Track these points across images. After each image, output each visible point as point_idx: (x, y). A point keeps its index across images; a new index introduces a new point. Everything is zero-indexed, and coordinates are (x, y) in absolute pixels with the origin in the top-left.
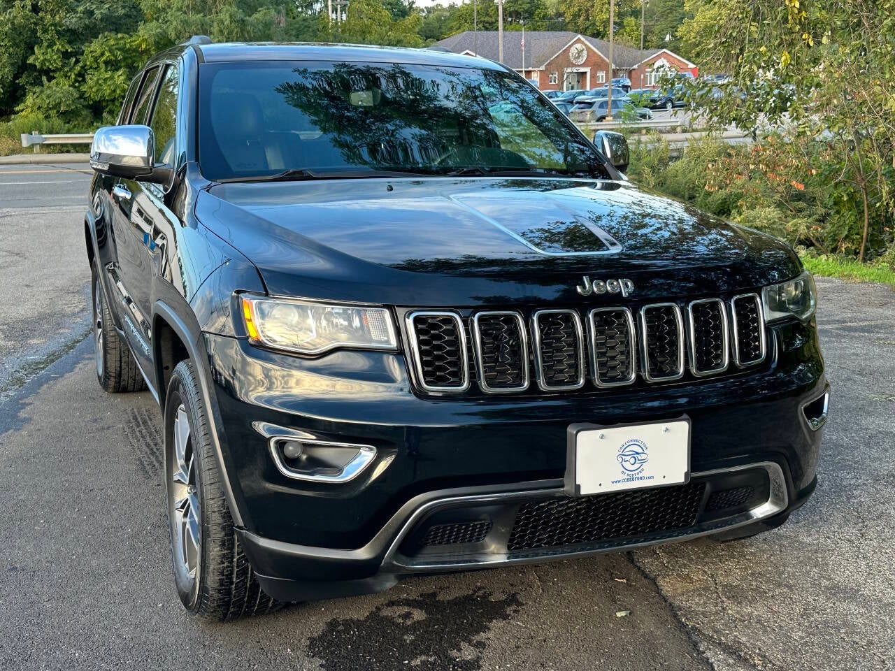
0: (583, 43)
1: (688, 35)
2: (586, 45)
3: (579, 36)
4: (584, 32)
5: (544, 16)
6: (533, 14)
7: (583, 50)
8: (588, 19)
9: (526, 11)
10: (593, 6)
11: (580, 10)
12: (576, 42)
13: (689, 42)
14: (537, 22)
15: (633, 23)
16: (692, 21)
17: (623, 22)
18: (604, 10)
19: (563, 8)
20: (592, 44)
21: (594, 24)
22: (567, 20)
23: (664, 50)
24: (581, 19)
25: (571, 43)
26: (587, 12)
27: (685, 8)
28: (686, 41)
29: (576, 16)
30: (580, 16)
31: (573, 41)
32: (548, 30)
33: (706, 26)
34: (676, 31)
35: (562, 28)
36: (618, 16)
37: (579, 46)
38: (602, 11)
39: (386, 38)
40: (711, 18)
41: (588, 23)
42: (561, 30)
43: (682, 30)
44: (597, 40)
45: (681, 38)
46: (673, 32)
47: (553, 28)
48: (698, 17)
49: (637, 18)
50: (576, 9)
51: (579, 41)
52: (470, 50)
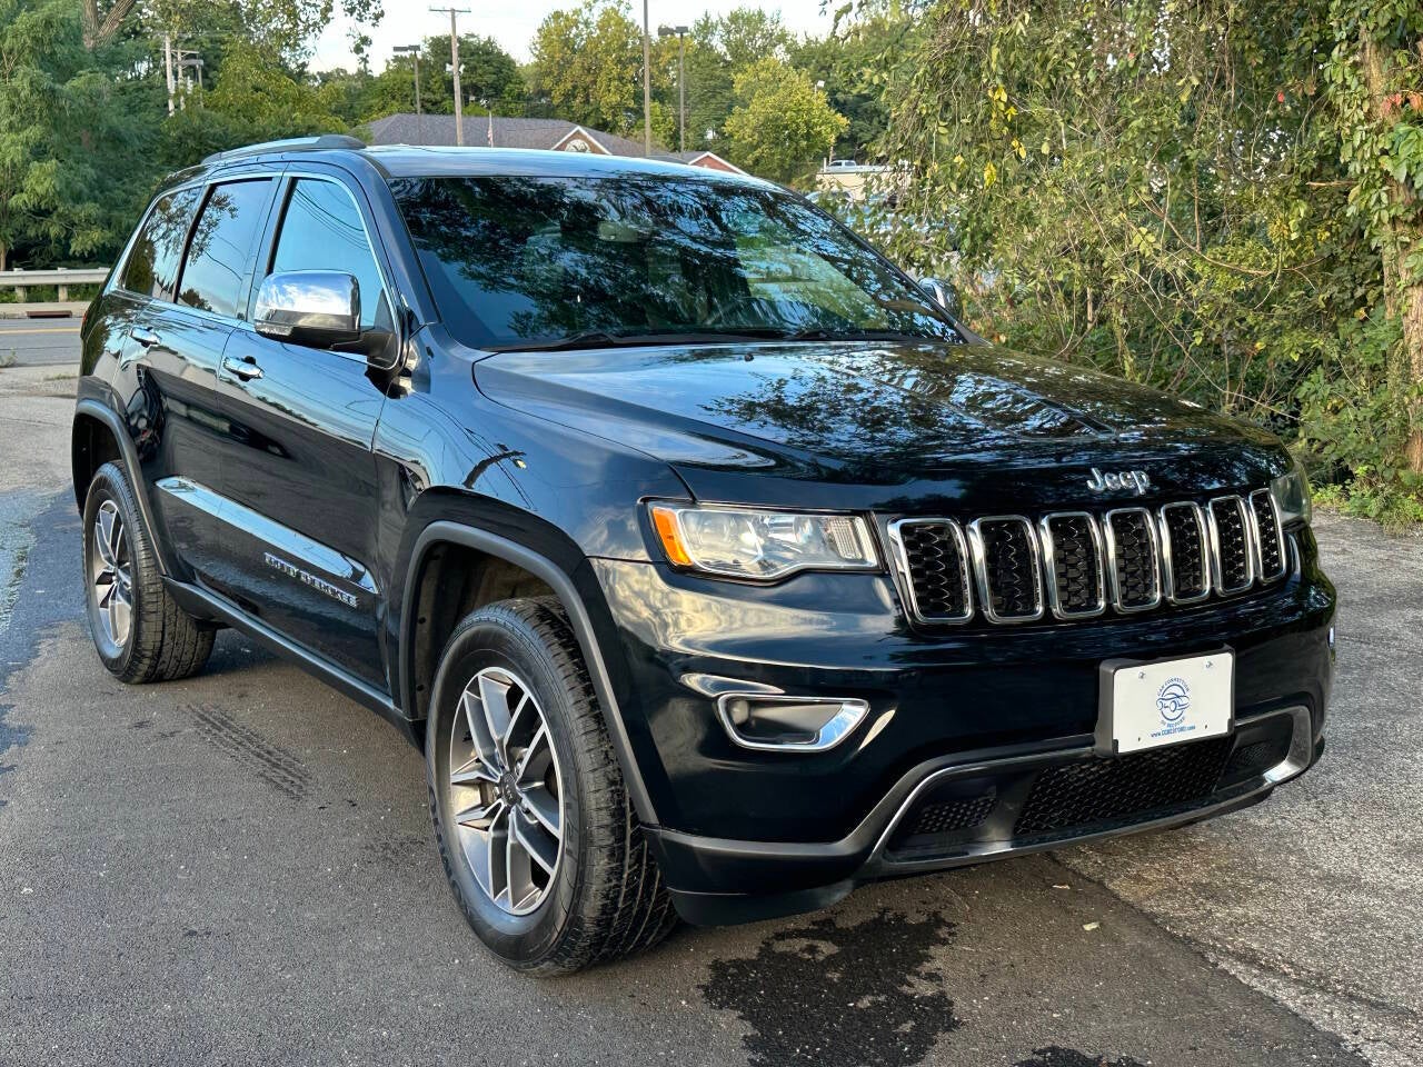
0: (584, 138)
1: (742, 132)
2: (589, 142)
3: (579, 128)
4: (582, 121)
5: (519, 95)
6: (501, 91)
7: (585, 149)
8: (587, 101)
9: (491, 86)
10: (595, 82)
11: (575, 87)
12: (572, 138)
13: (744, 142)
14: (509, 103)
15: (658, 111)
16: (746, 111)
17: (642, 109)
18: (613, 89)
19: (547, 83)
20: (598, 141)
21: (598, 110)
22: (556, 102)
23: (708, 153)
24: (578, 101)
25: (566, 138)
26: (585, 90)
27: (735, 91)
28: (739, 141)
29: (569, 96)
30: (575, 97)
31: (569, 135)
32: (527, 117)
33: (767, 120)
34: (723, 125)
35: (549, 113)
36: (633, 99)
37: (578, 144)
38: (609, 91)
39: (288, 123)
40: (773, 107)
41: (588, 108)
42: (547, 117)
43: (731, 124)
44: (604, 135)
45: (731, 136)
46: (718, 126)
47: (534, 113)
48: (755, 106)
49: (662, 102)
50: (569, 86)
51: (578, 135)
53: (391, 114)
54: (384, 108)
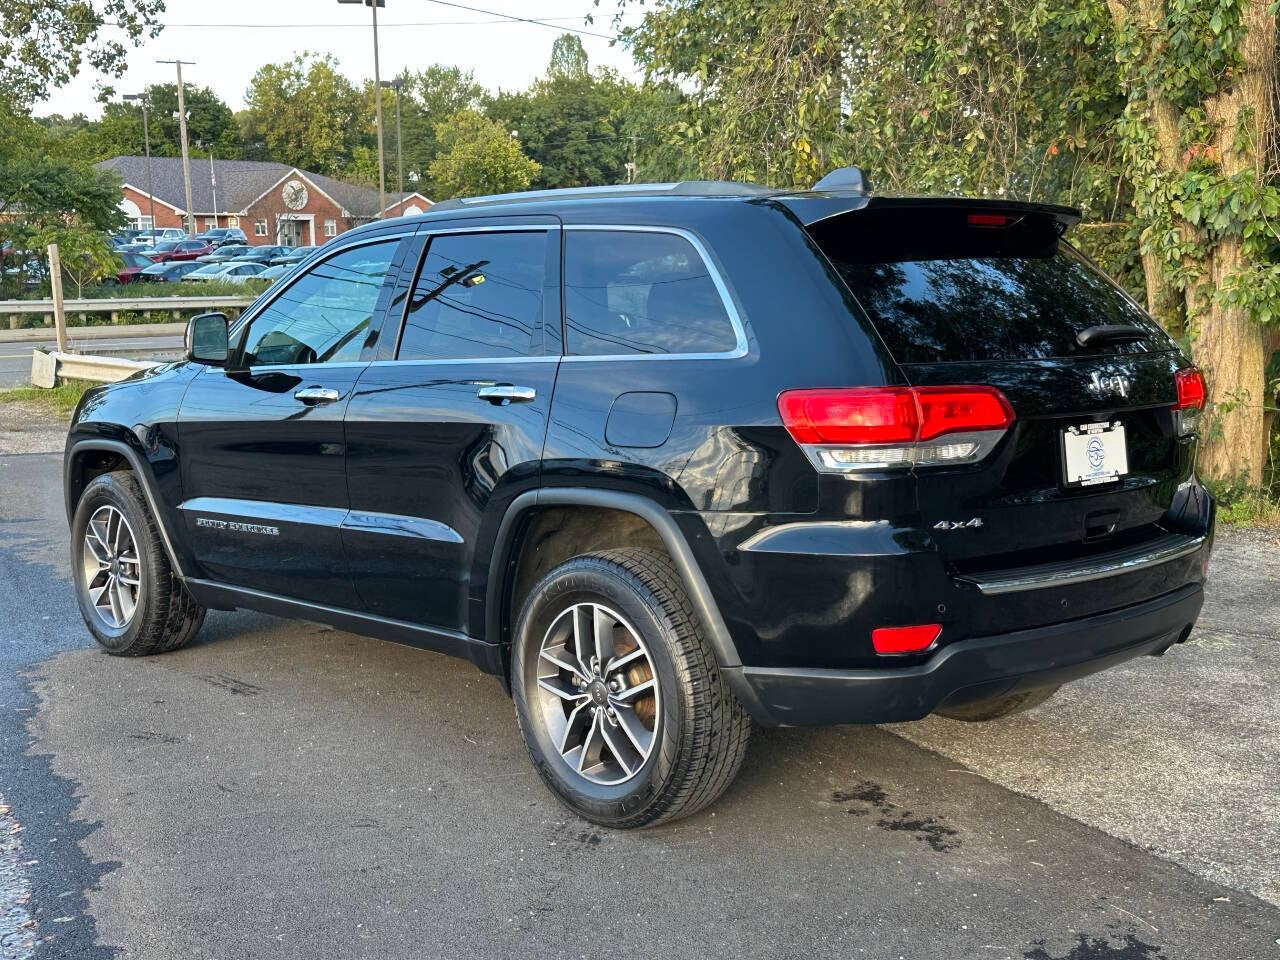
0: (301, 180)
1: (444, 175)
2: (306, 184)
3: (295, 170)
4: (297, 163)
5: (235, 140)
6: (218, 135)
7: (301, 190)
8: (299, 146)
9: (208, 131)
10: (307, 129)
11: (288, 133)
12: (289, 179)
13: (447, 184)
14: (224, 146)
15: (367, 155)
16: (449, 157)
17: (351, 154)
18: (324, 136)
19: (262, 129)
20: (313, 181)
21: (310, 154)
22: (271, 146)
23: (416, 194)
24: (290, 145)
25: (283, 179)
26: (297, 135)
27: (437, 138)
28: (441, 183)
29: (283, 140)
30: (288, 142)
31: (287, 176)
32: (243, 160)
33: (468, 165)
34: (428, 169)
35: (264, 156)
36: (343, 144)
37: (296, 184)
38: (321, 137)
39: (39, 165)
40: (473, 153)
41: (301, 152)
42: (262, 160)
43: (434, 168)
44: (317, 177)
45: (435, 178)
46: (423, 170)
47: (249, 156)
48: (456, 153)
49: (370, 148)
50: (283, 132)
51: (294, 176)
52: (130, 184)
53: (112, 157)
54: (105, 151)
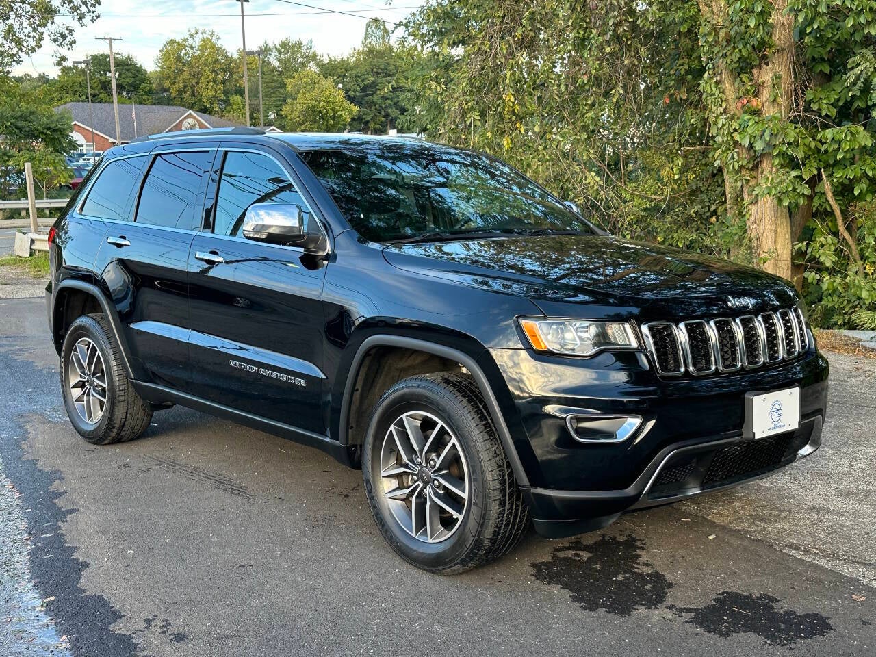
0: (195, 118)
1: (293, 115)
2: (198, 120)
3: (190, 111)
4: (191, 107)
5: (149, 91)
6: (138, 87)
7: (195, 125)
8: (193, 95)
9: (131, 85)
10: (198, 83)
11: (185, 86)
12: (187, 117)
13: (294, 120)
14: (142, 95)
15: (238, 101)
16: (295, 102)
17: (229, 100)
18: (210, 88)
19: (167, 84)
20: (203, 119)
21: (201, 100)
22: (173, 95)
23: (273, 127)
24: (187, 95)
25: (183, 117)
26: (192, 88)
27: (287, 89)
28: (291, 120)
29: (182, 92)
30: (185, 92)
31: (185, 115)
32: (155, 104)
33: (308, 107)
34: (281, 110)
35: (169, 102)
36: (223, 94)
37: (191, 121)
38: (208, 88)
39: (17, 109)
40: (312, 99)
41: (194, 99)
42: (168, 105)
43: (286, 110)
44: (205, 115)
45: (286, 117)
46: (278, 111)
47: (160, 102)
48: (300, 99)
49: (240, 96)
50: (181, 85)
51: (190, 116)
52: (77, 121)
53: (66, 103)
54: (61, 99)
